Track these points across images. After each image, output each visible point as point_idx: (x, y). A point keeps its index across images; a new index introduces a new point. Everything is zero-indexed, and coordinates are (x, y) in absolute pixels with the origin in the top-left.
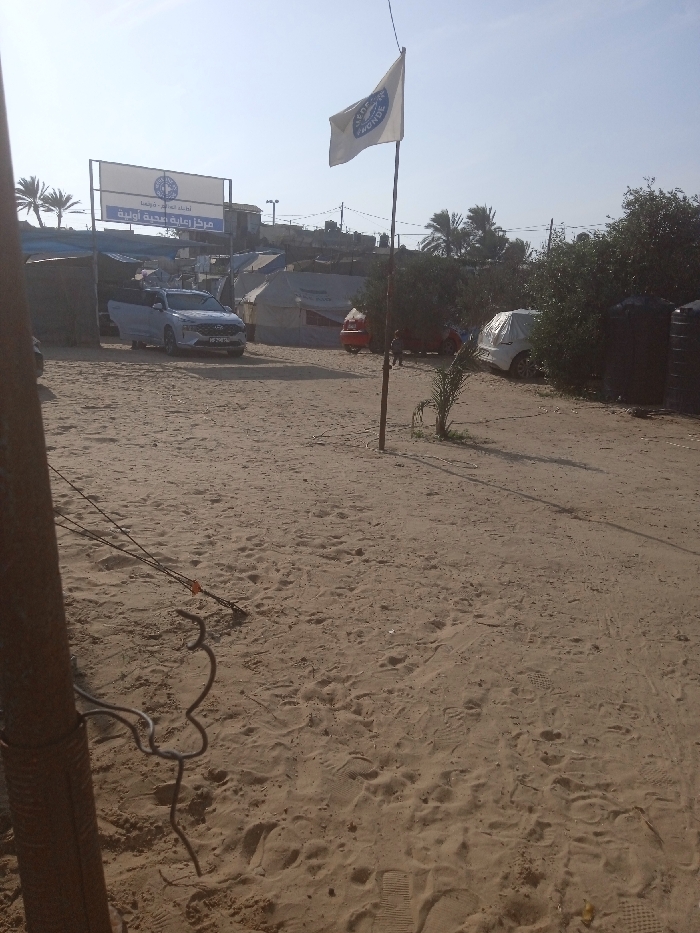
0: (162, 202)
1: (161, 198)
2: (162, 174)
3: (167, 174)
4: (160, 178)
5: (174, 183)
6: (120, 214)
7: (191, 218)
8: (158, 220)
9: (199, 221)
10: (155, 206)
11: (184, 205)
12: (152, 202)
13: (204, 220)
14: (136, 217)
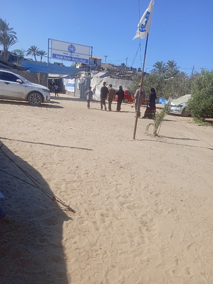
0: (70, 53)
1: (70, 52)
2: (71, 44)
4: (70, 46)
5: (74, 47)
6: (57, 56)
7: (79, 59)
8: (68, 59)
9: (81, 60)
10: (68, 54)
11: (77, 54)
12: (67, 53)
13: (83, 59)
14: (62, 57)
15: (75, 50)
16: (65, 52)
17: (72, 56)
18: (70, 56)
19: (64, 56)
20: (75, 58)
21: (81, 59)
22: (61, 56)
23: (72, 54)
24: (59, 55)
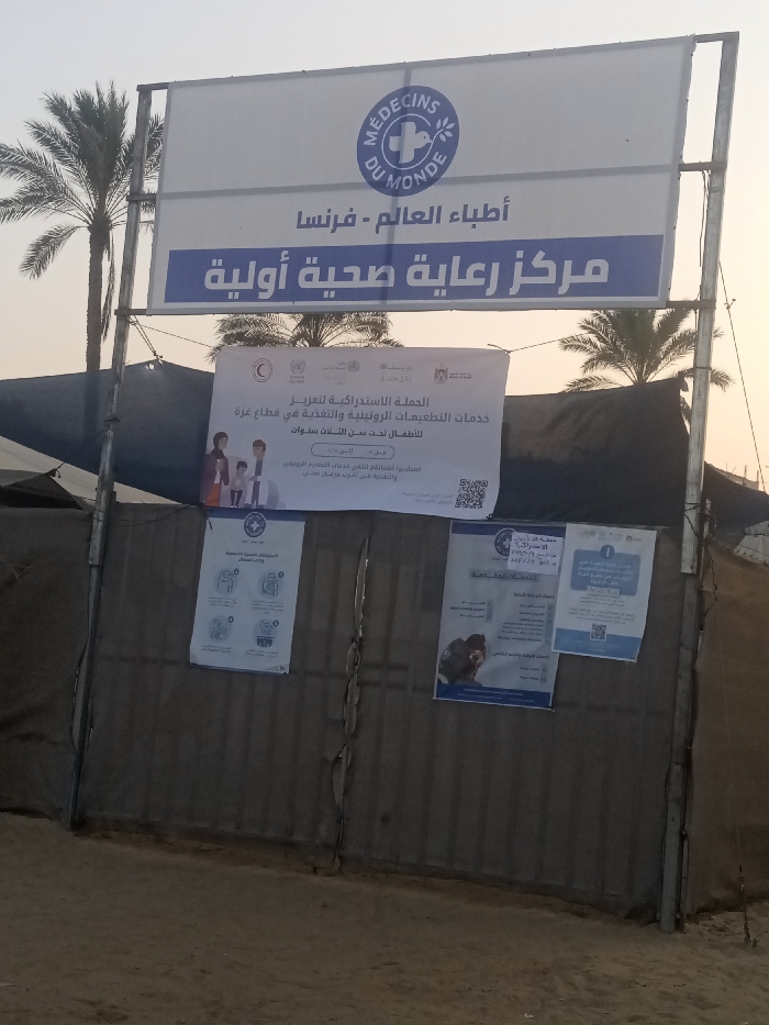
0: (380, 202)
1: (380, 186)
2: (396, 83)
3: (418, 80)
4: (385, 102)
5: (447, 110)
6: (215, 278)
7: (500, 252)
8: (356, 283)
9: (538, 261)
10: (350, 221)
11: (477, 197)
12: (339, 205)
13: (560, 250)
14: (270, 279)
15: (448, 148)
16: (314, 206)
17: (405, 235)
18: (381, 239)
19: (298, 257)
20: (438, 254)
21: (531, 247)
22: (268, 257)
23: (412, 203)
24: (235, 260)
